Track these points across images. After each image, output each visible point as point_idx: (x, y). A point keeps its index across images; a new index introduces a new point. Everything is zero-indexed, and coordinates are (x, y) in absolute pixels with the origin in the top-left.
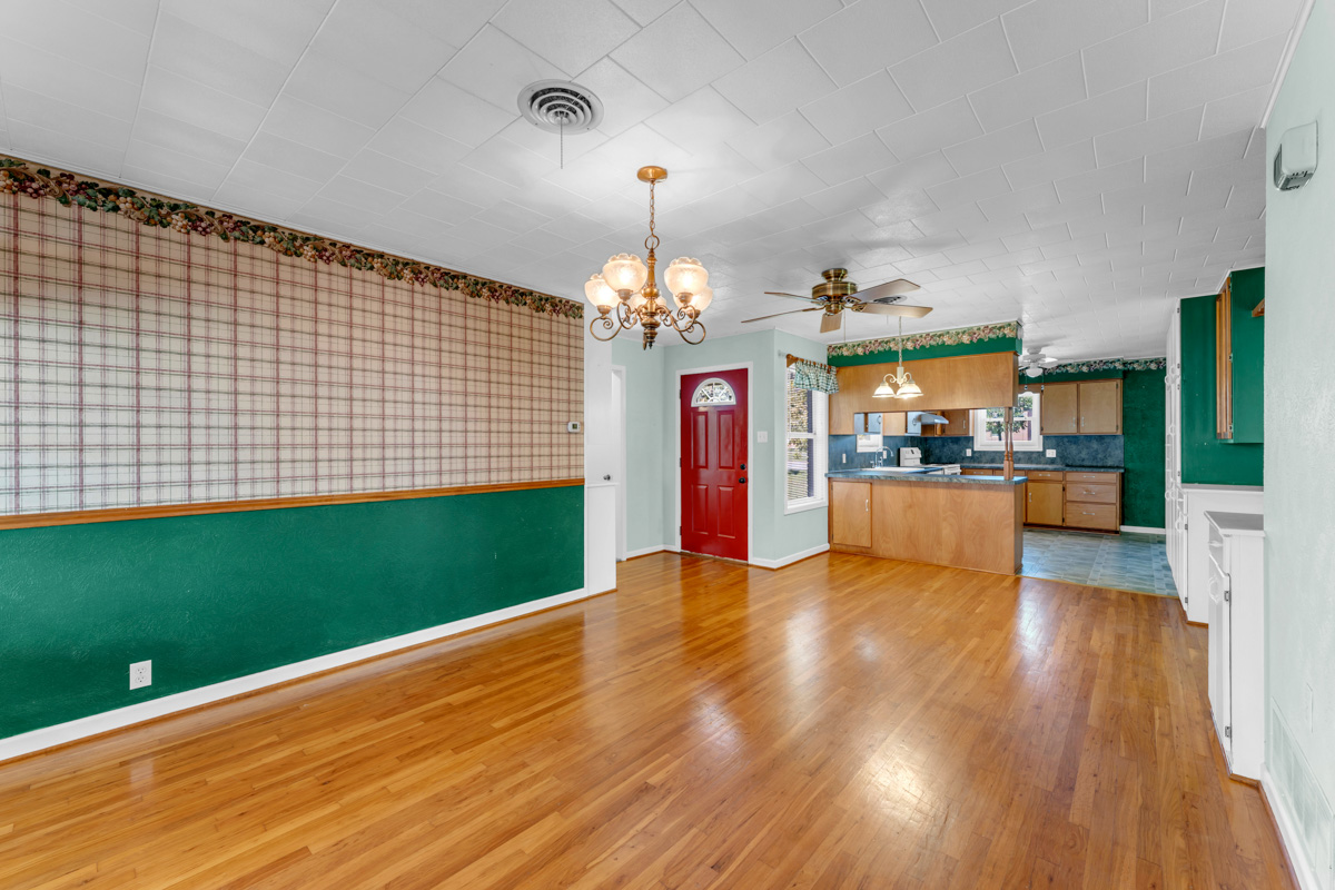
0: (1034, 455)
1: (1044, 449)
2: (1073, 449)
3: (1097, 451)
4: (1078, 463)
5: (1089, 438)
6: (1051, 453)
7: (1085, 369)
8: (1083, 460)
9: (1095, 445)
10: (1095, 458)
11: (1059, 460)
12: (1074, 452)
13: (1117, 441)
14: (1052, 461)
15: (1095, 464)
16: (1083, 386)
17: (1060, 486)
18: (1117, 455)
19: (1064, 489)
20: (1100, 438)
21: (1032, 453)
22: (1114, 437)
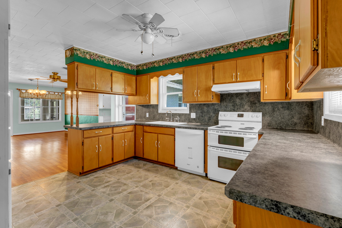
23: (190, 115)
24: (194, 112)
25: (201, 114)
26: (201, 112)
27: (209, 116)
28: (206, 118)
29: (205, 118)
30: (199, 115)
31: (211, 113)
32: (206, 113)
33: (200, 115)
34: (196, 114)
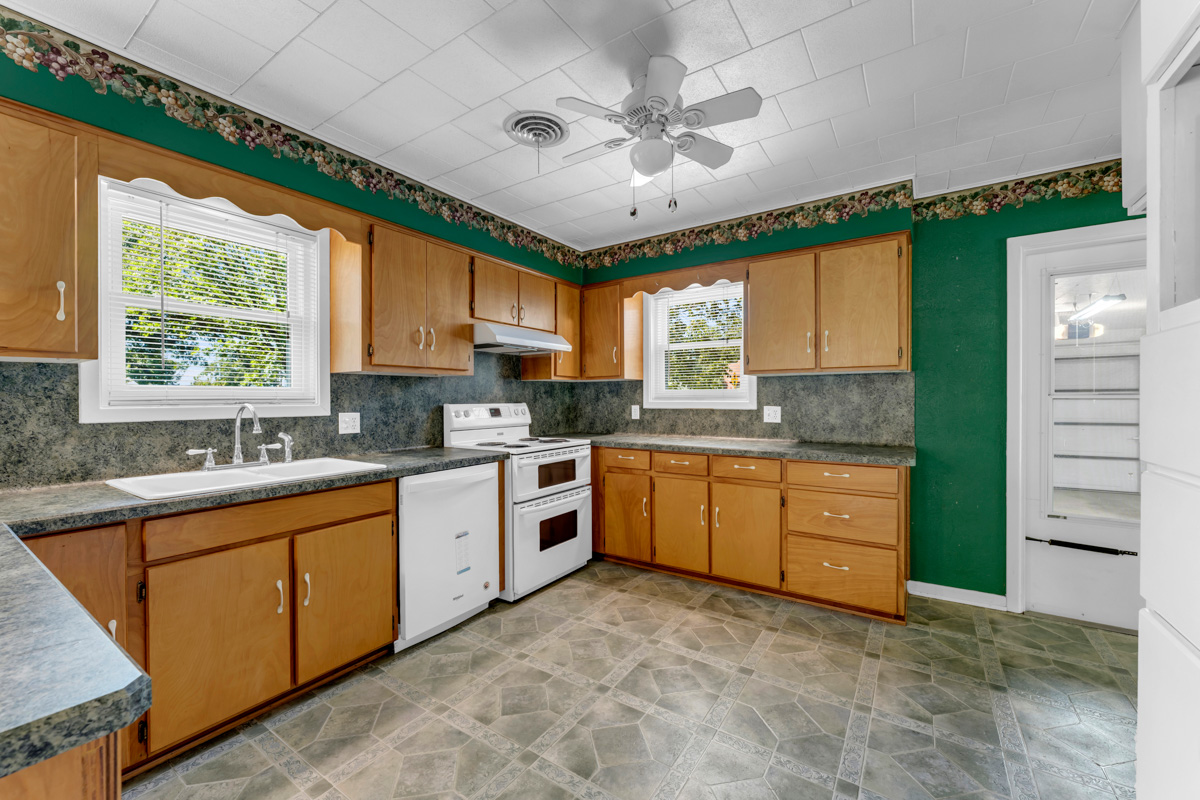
0: (742, 419)
1: (760, 405)
2: (813, 405)
3: (858, 409)
4: (823, 437)
5: (843, 379)
6: (772, 414)
7: (830, 216)
8: (833, 429)
9: (855, 396)
10: (855, 426)
11: (786, 428)
12: (816, 412)
13: (900, 386)
14: (774, 431)
15: (854, 439)
16: (826, 256)
17: (775, 495)
18: (899, 418)
19: (783, 503)
20: (867, 380)
21: (738, 412)
22: (896, 376)
23: (333, 420)
24: (354, 411)
25: (381, 415)
26: (382, 409)
27: (408, 419)
28: (401, 428)
29: (396, 429)
30: (372, 420)
31: (417, 409)
32: (399, 410)
33: (376, 420)
34: (362, 417)
